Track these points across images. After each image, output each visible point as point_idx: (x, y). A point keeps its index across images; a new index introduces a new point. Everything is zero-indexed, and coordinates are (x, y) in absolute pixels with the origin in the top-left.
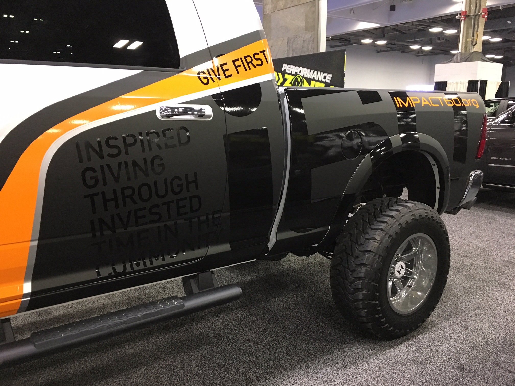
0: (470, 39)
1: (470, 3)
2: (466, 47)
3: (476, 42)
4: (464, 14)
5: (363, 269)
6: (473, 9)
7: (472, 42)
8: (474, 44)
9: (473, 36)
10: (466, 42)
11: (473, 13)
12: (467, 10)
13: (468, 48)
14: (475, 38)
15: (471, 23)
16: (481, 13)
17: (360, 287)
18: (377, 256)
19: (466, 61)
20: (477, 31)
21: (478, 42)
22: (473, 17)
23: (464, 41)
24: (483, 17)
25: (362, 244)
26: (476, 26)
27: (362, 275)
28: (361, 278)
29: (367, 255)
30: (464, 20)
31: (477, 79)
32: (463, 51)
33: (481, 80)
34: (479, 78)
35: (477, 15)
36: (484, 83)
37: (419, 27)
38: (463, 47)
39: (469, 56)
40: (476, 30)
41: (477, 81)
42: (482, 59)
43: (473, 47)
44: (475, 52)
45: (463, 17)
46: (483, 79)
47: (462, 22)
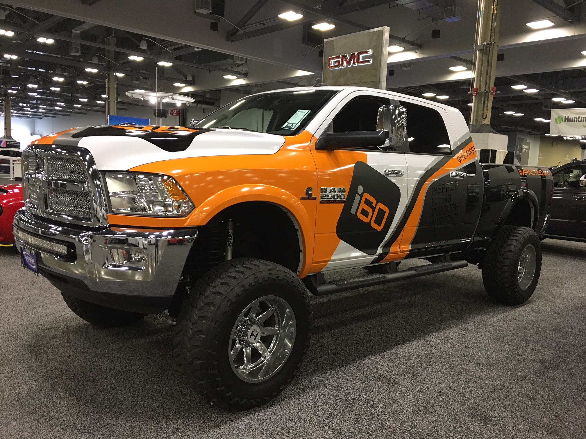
0: (480, 113)
1: (480, 81)
2: (477, 120)
3: (486, 115)
4: (476, 91)
5: (508, 261)
6: (483, 87)
7: (483, 116)
8: (484, 117)
9: (483, 110)
10: (477, 115)
11: (483, 90)
12: (478, 87)
13: (479, 120)
14: (485, 112)
15: (481, 99)
16: (490, 91)
17: (506, 270)
18: (515, 254)
19: (477, 132)
20: (487, 107)
21: (488, 115)
22: (483, 94)
23: (475, 114)
24: (492, 94)
25: (505, 248)
26: (486, 102)
27: (508, 264)
28: (507, 266)
29: (510, 253)
30: (476, 96)
31: (488, 149)
32: (475, 123)
33: (492, 150)
34: (490, 147)
35: (487, 92)
36: (494, 152)
37: (409, 90)
38: (475, 119)
39: (480, 128)
40: (486, 105)
41: (489, 151)
42: (490, 131)
43: (483, 120)
44: (485, 124)
45: (474, 93)
46: (493, 149)
47: (474, 98)
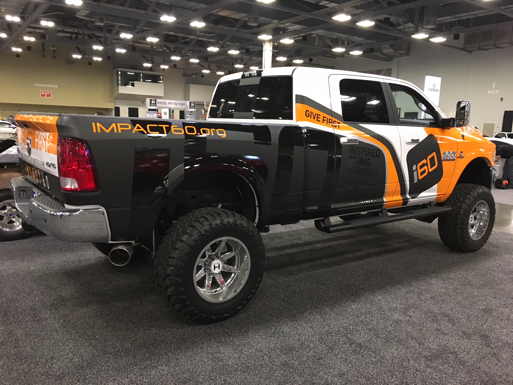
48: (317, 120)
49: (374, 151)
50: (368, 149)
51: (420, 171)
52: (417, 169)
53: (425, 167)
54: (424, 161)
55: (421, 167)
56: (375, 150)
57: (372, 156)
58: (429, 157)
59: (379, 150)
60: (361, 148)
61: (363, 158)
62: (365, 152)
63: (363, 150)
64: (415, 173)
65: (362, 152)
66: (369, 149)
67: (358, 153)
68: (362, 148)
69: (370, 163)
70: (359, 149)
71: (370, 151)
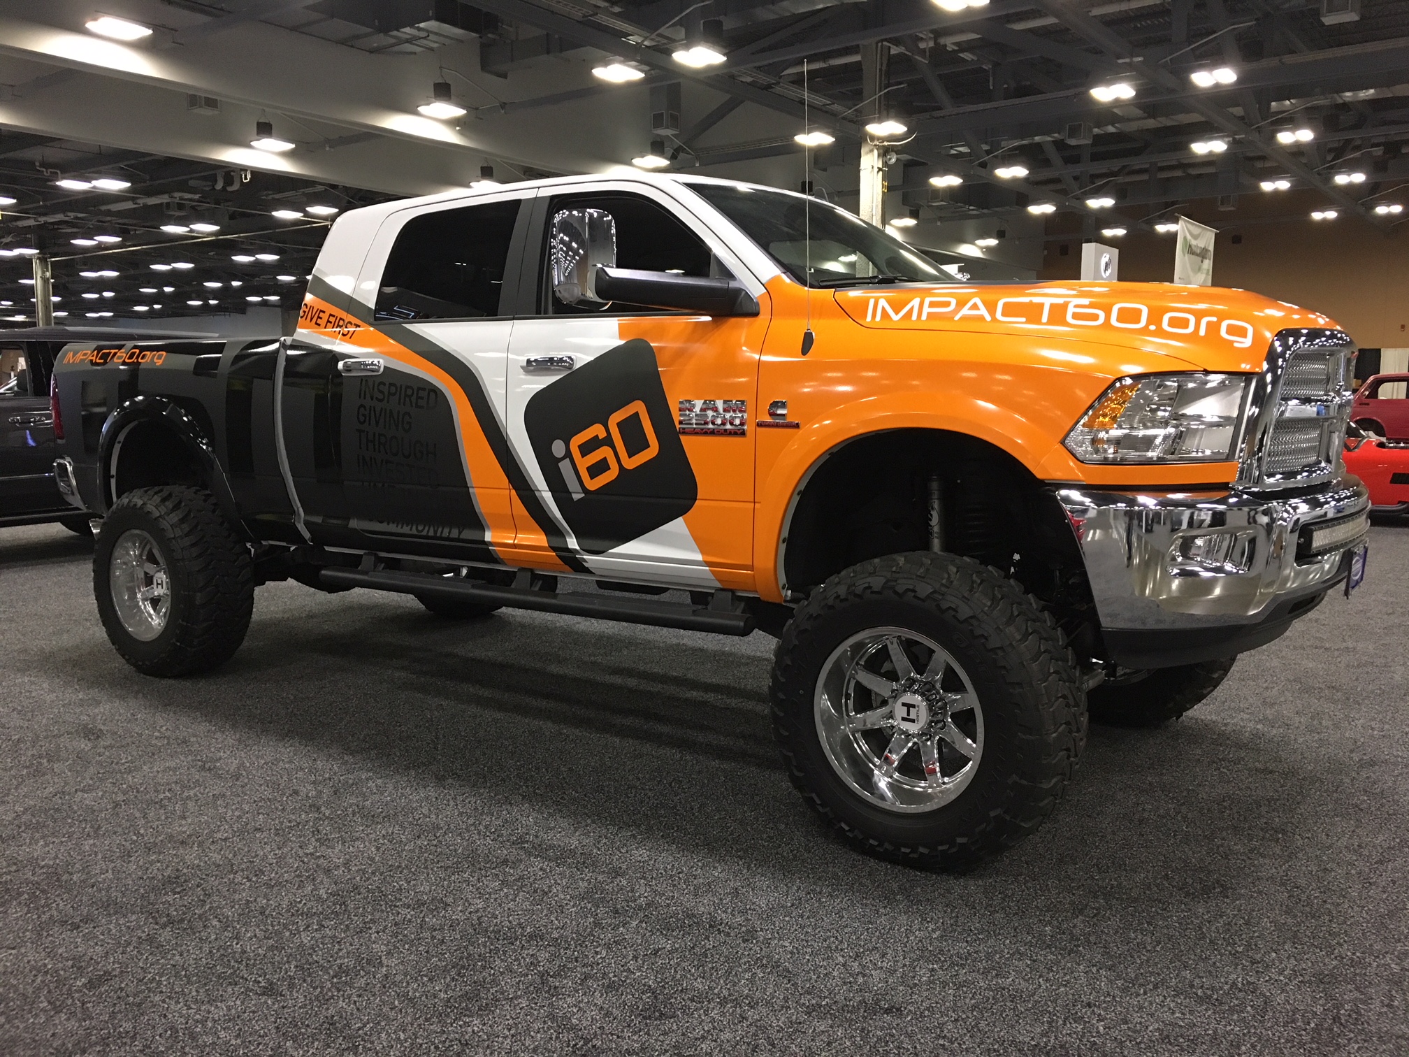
48: (316, 324)
49: (421, 393)
50: (403, 387)
51: (583, 463)
52: (568, 454)
53: (604, 452)
54: (597, 430)
55: (586, 449)
56: (424, 389)
57: (414, 405)
58: (616, 418)
59: (435, 391)
60: (387, 385)
61: (391, 411)
62: (398, 393)
63: (393, 390)
64: (565, 466)
65: (390, 394)
66: (407, 387)
67: (381, 397)
68: (390, 384)
69: (409, 423)
70: (381, 387)
71: (409, 392)
